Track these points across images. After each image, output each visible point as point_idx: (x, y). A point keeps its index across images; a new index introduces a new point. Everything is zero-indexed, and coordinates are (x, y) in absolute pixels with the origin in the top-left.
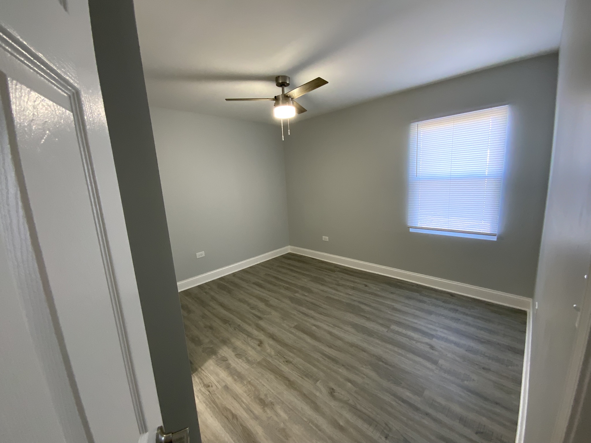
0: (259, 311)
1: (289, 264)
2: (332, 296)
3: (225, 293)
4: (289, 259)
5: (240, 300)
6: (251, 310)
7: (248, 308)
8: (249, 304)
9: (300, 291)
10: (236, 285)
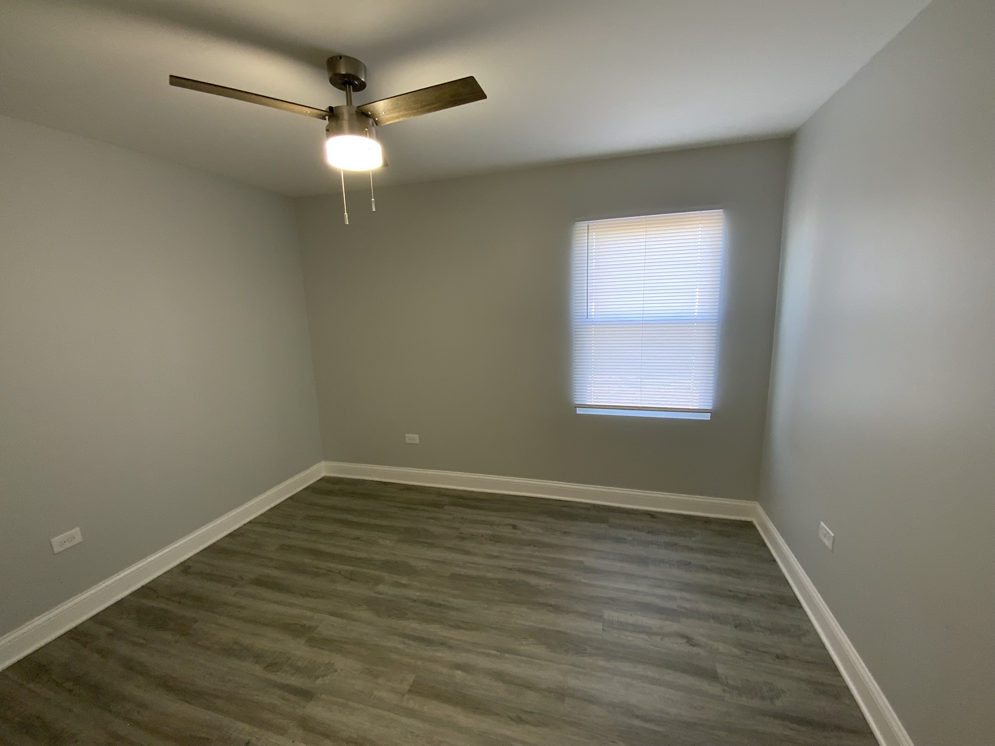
0: (297, 670)
1: (333, 508)
2: (463, 571)
3: (168, 636)
4: (330, 493)
5: (228, 651)
6: (271, 676)
7: (258, 669)
8: (258, 657)
9: (385, 575)
10: (199, 601)
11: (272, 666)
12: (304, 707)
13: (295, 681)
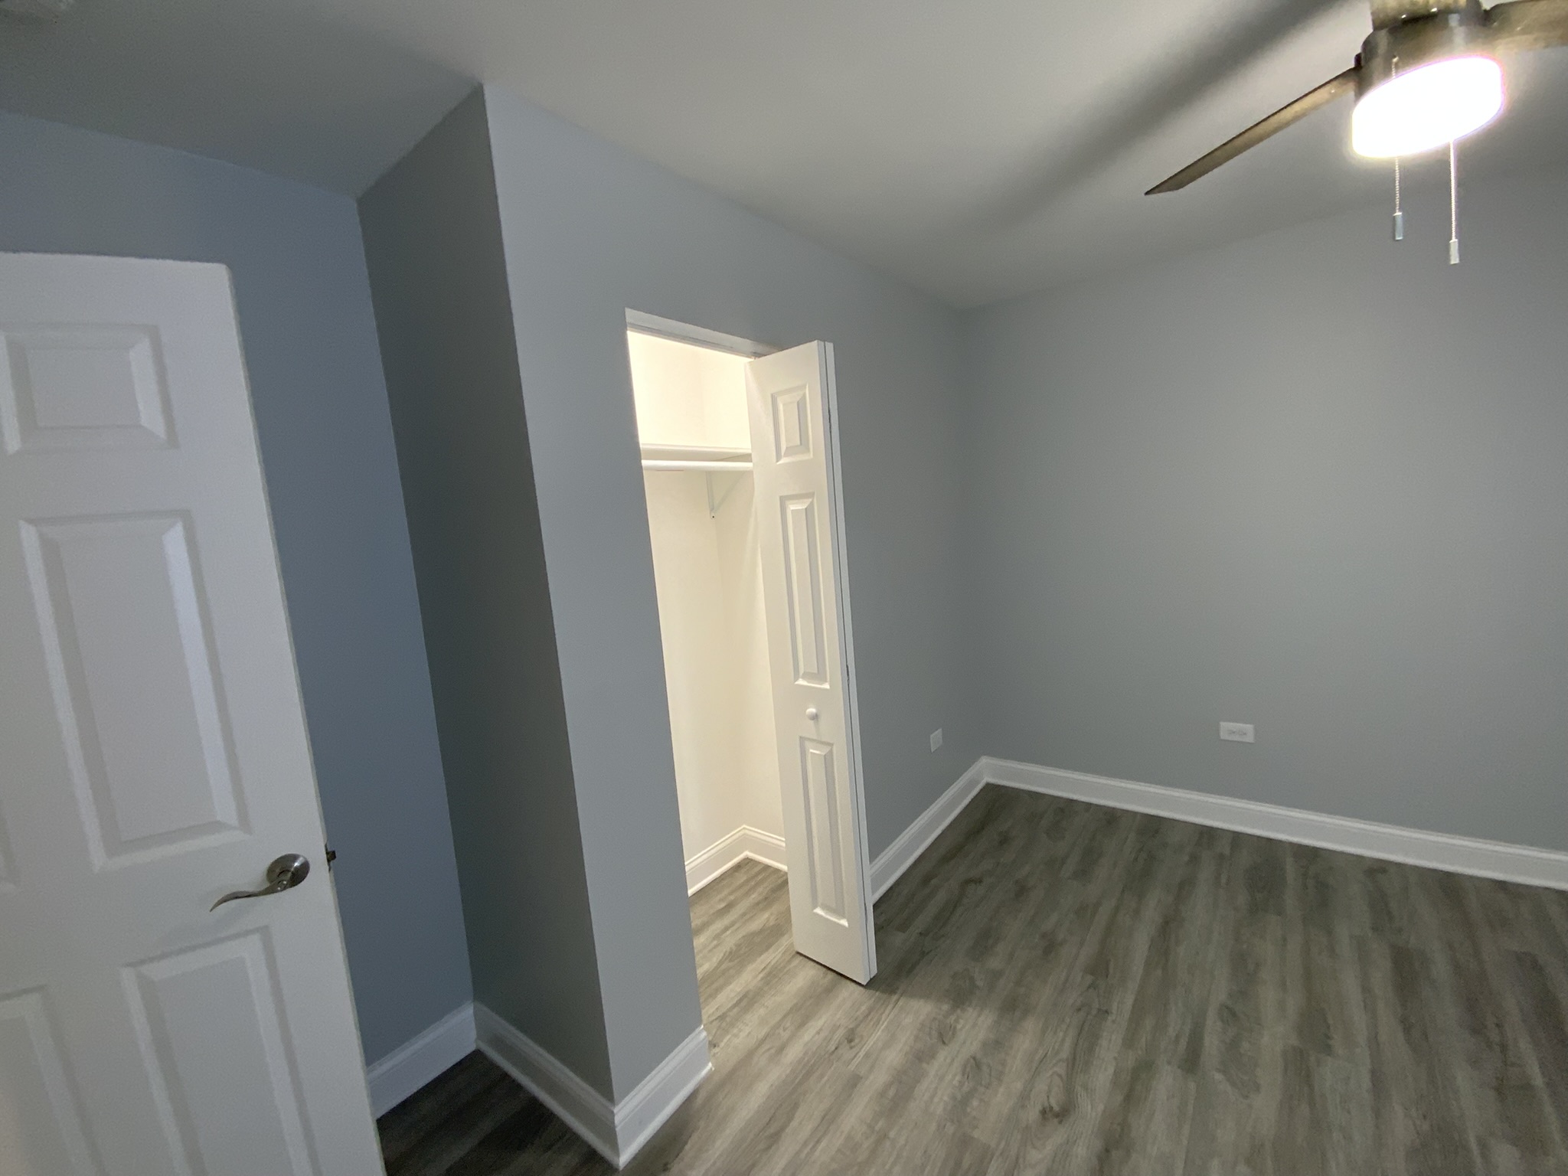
5: (1242, 960)
6: (1212, 1015)
7: (1220, 999)
8: (1243, 993)
11: (1229, 1015)
12: (1169, 1063)
13: (1212, 1044)
